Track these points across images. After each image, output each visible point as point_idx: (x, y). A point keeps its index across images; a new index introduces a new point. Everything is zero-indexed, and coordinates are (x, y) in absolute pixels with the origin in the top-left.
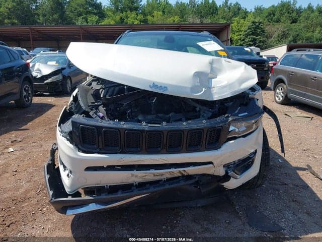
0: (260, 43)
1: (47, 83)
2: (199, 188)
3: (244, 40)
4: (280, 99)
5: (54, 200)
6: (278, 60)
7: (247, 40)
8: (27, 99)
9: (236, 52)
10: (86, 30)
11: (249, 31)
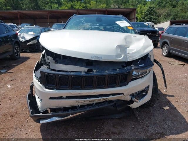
0: (153, 19)
1: (28, 45)
2: (116, 108)
3: (144, 18)
4: (165, 54)
5: (32, 115)
6: (164, 30)
7: (146, 18)
8: (17, 54)
9: (139, 25)
10: (50, 13)
11: (147, 12)
